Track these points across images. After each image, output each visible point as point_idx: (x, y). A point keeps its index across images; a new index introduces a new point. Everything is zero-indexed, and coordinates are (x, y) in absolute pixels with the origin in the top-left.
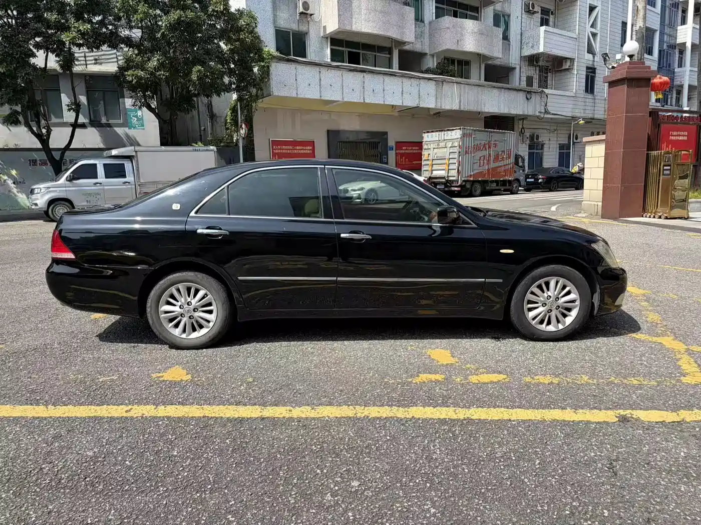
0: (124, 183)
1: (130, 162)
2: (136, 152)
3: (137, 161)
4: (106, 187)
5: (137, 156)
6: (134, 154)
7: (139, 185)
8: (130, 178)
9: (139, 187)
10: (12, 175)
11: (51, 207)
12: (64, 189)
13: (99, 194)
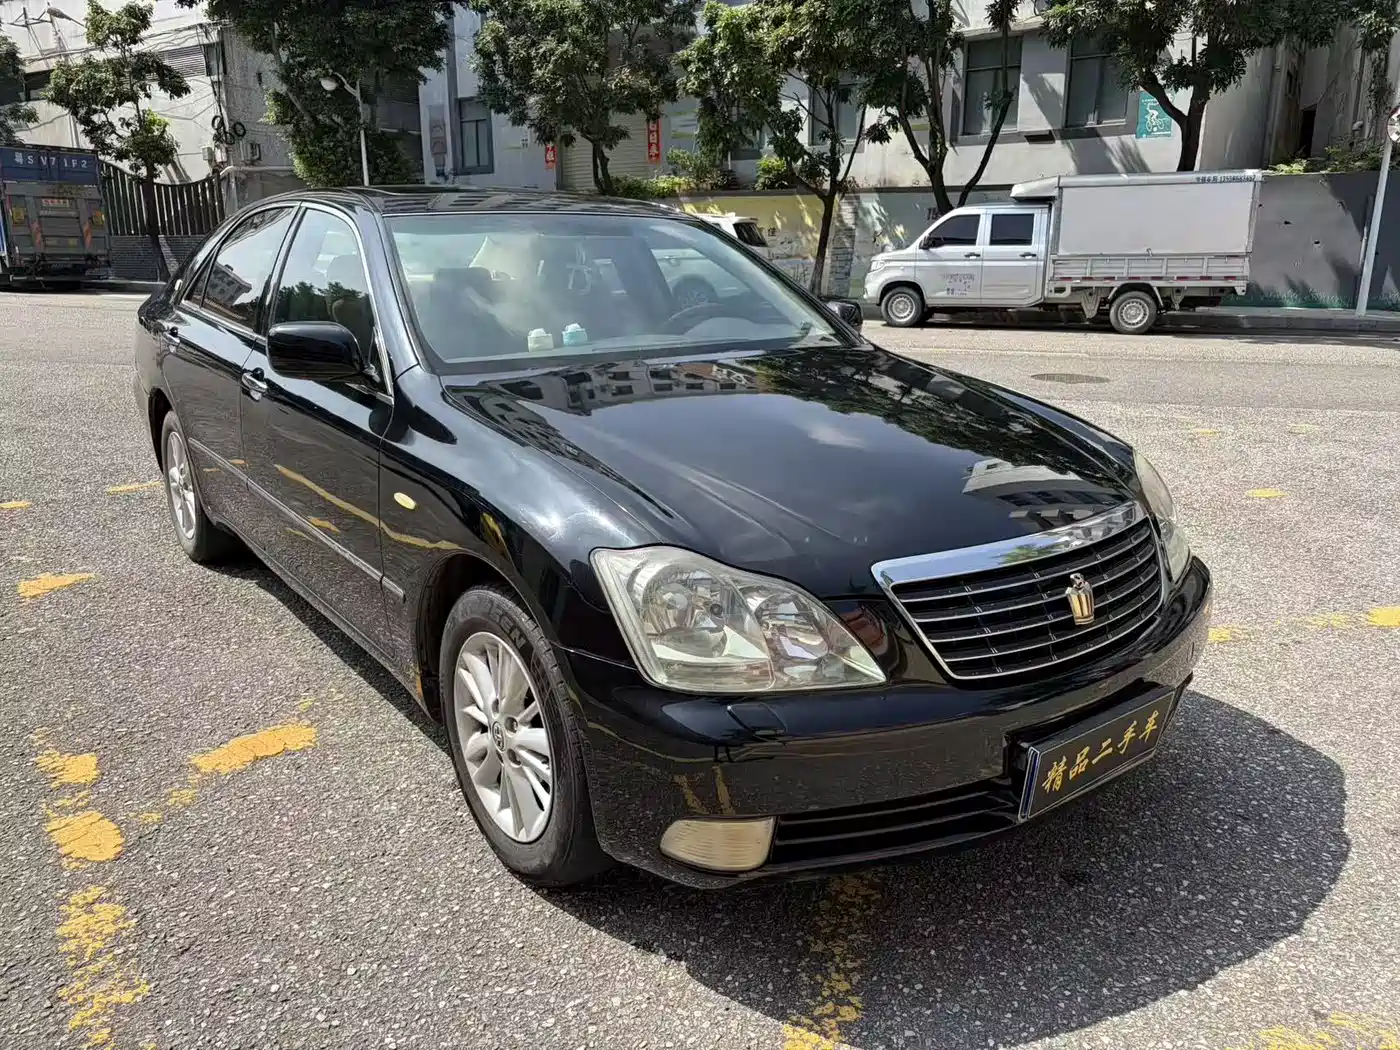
0: (1024, 256)
1: (1047, 210)
2: (1060, 188)
3: (1059, 210)
4: (986, 264)
5: (1061, 196)
6: (1055, 193)
7: (1054, 261)
8: (1038, 245)
9: (1052, 265)
10: (897, 236)
11: (885, 299)
12: (912, 264)
13: (971, 277)
